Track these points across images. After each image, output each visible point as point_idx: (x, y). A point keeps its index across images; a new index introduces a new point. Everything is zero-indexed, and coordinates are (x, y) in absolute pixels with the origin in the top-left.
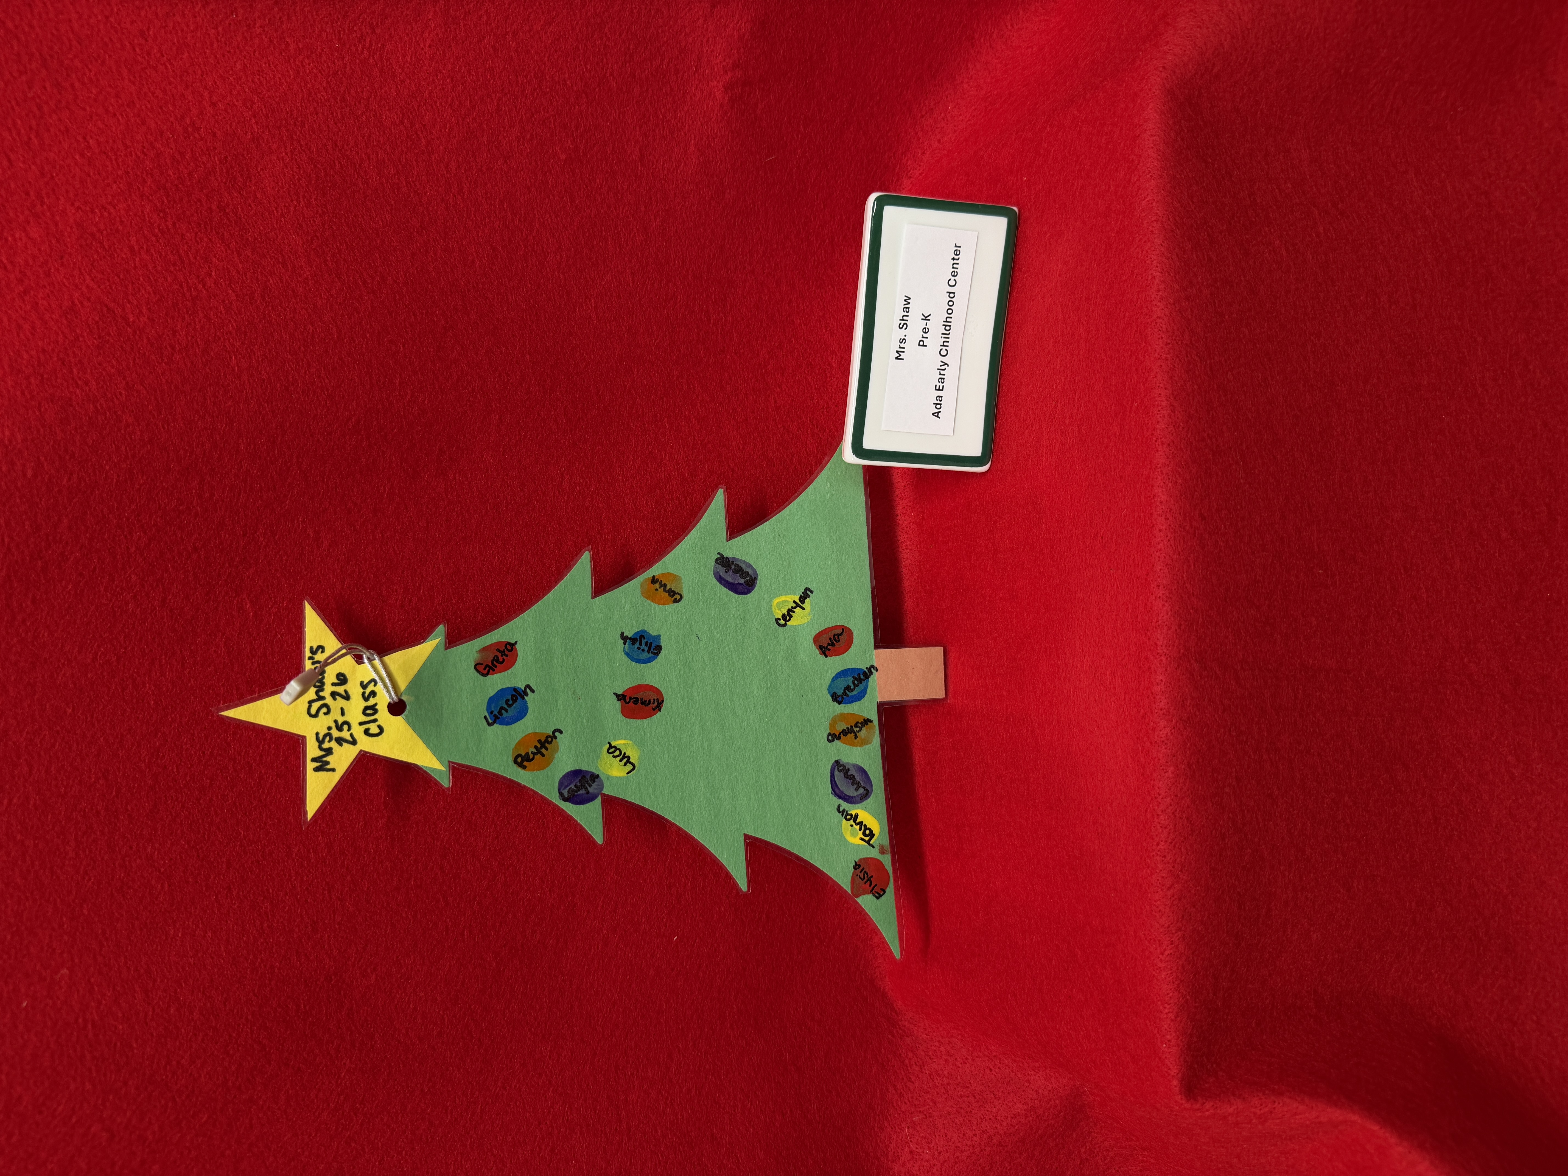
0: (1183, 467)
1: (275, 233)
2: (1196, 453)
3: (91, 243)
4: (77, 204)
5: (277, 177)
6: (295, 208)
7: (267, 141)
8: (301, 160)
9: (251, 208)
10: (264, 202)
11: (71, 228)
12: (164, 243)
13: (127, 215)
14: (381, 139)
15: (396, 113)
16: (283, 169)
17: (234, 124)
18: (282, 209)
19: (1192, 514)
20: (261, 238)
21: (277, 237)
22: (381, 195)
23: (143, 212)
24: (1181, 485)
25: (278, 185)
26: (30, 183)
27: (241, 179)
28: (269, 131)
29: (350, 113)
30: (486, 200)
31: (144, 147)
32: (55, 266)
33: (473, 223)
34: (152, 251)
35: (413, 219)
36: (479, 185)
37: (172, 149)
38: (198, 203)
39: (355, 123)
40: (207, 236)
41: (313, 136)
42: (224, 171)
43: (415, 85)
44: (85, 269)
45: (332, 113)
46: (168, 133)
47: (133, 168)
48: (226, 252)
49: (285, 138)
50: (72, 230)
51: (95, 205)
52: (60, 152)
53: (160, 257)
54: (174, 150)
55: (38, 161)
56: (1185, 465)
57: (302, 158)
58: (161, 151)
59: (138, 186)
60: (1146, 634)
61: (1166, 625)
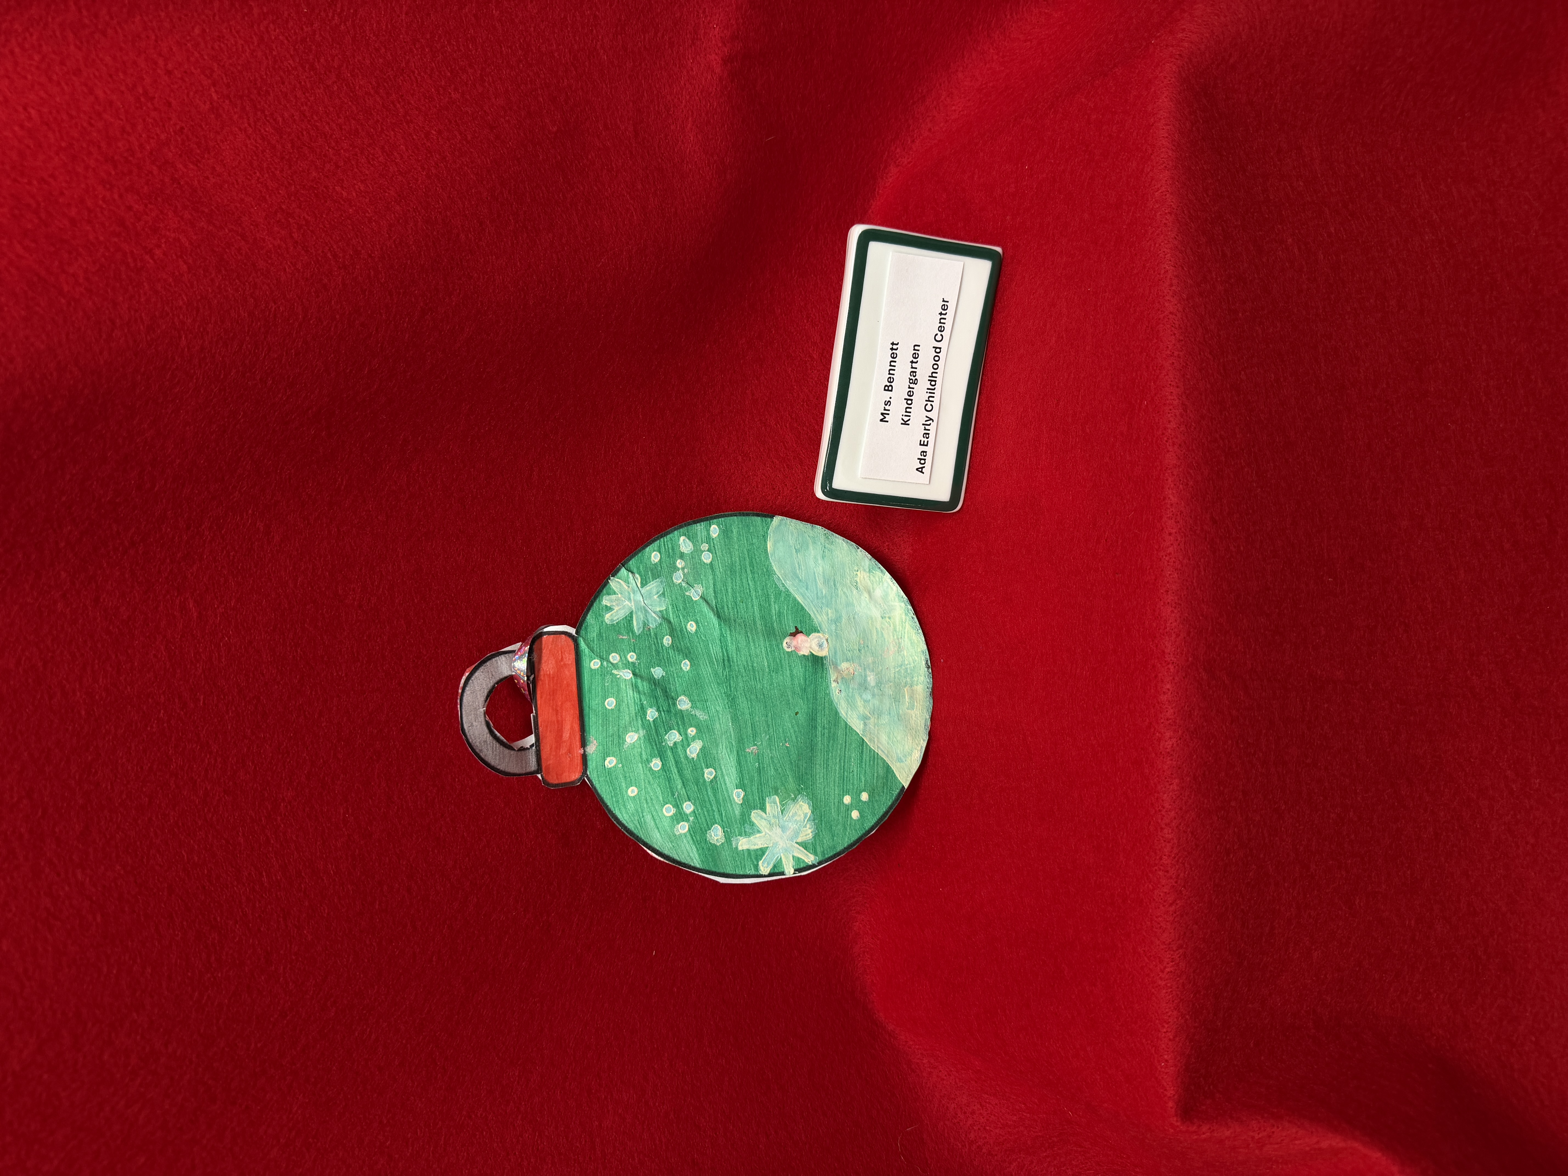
0: (1195, 469)
2: (1207, 454)
5: (238, 149)
7: (228, 111)
10: (223, 175)
16: (245, 140)
17: (191, 93)
19: (1203, 518)
24: (1192, 487)
25: (240, 156)
27: (198, 152)
28: (231, 101)
29: (319, 82)
31: (91, 118)
37: (122, 120)
38: (150, 175)
42: (180, 143)
43: (391, 54)
45: (300, 83)
46: (118, 103)
47: (78, 140)
49: (247, 108)
60: (1153, 641)
61: (1174, 632)
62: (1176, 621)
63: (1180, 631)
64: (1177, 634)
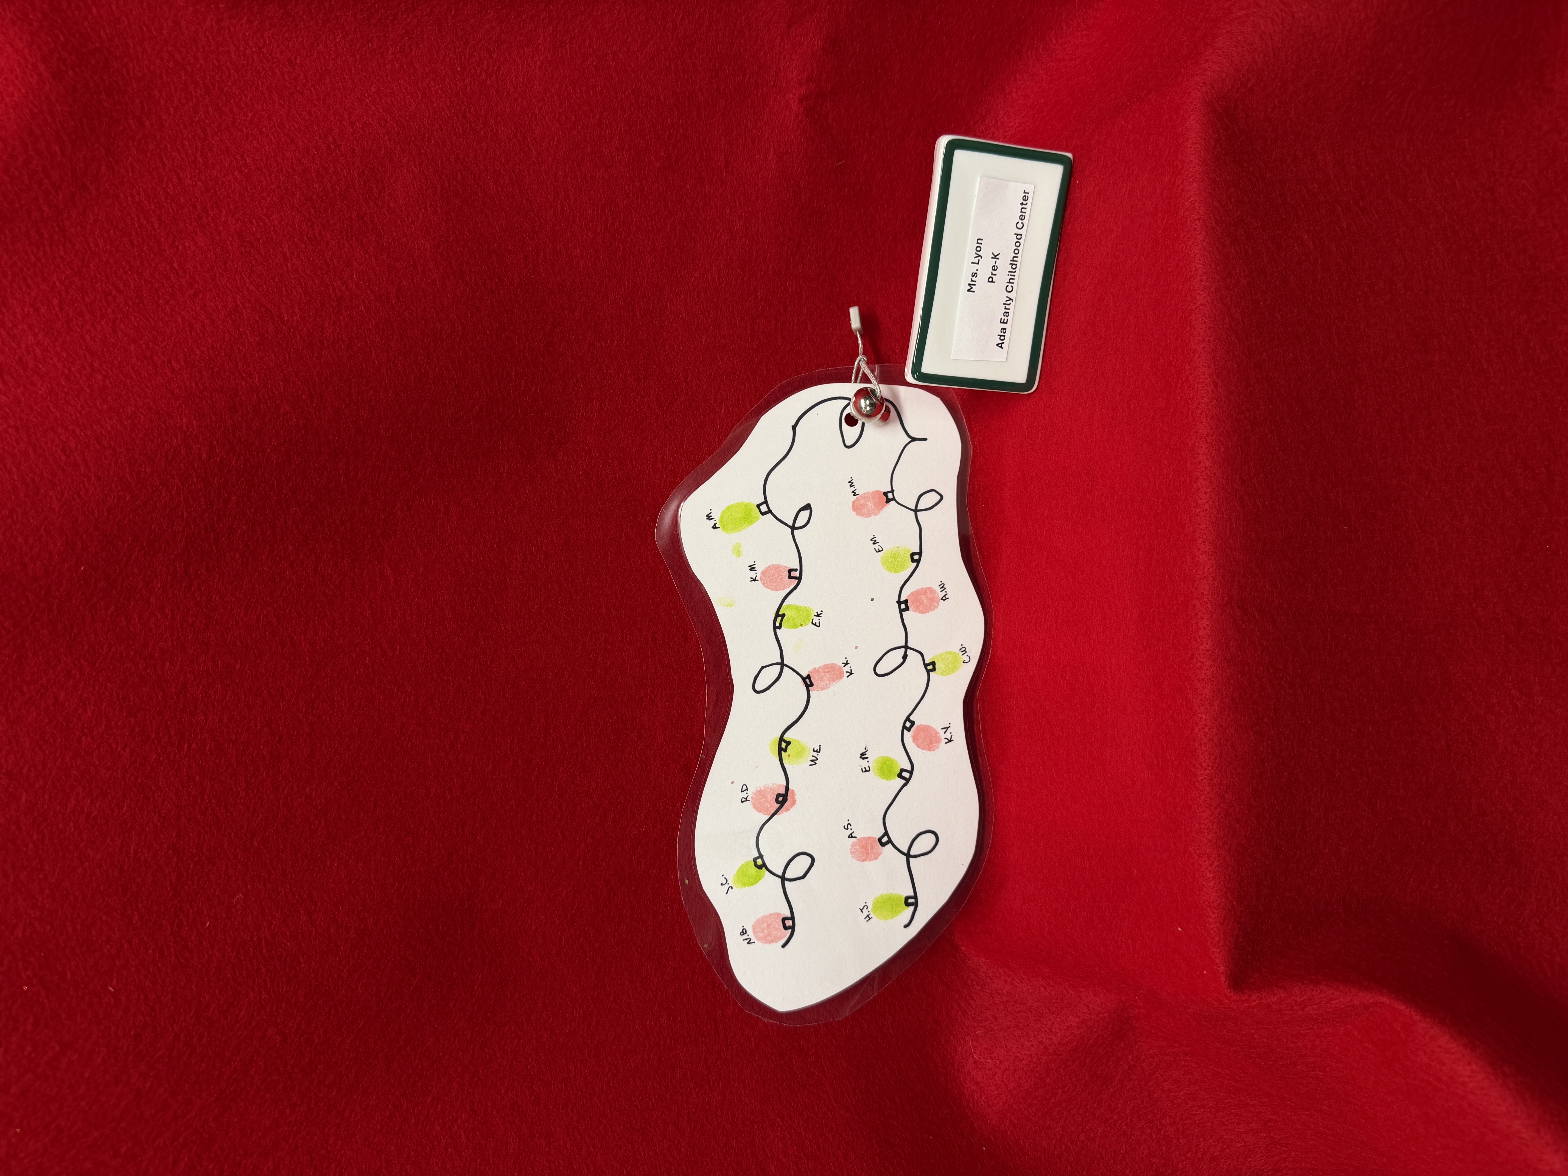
0: (1225, 437)
1: (406, 239)
2: (1236, 424)
3: (250, 251)
4: (237, 216)
5: (407, 188)
6: (423, 216)
7: (399, 156)
8: (428, 172)
9: (386, 216)
10: (397, 211)
11: (233, 237)
12: (312, 249)
13: (280, 225)
14: (497, 152)
15: (510, 128)
16: (412, 180)
17: (370, 141)
18: (411, 217)
19: (1234, 478)
20: (394, 244)
21: (408, 242)
22: (497, 202)
23: (293, 221)
24: (1224, 452)
25: (409, 195)
26: (196, 197)
27: (376, 191)
28: (401, 147)
29: (470, 129)
30: (589, 206)
31: (293, 163)
32: (219, 271)
33: (578, 227)
34: (302, 256)
35: (525, 224)
36: (583, 193)
37: (317, 165)
38: (340, 213)
39: (475, 138)
40: (349, 243)
41: (438, 150)
42: (362, 183)
43: (527, 103)
44: (245, 274)
45: (455, 129)
46: (314, 150)
47: (284, 183)
48: (365, 257)
49: (414, 153)
50: (233, 239)
51: (252, 217)
52: (221, 169)
53: (309, 262)
54: (319, 165)
55: (203, 179)
56: (1227, 435)
57: (429, 171)
58: (308, 167)
59: (288, 198)
60: (1193, 584)
61: (1212, 577)
62: (1213, 567)
63: (1216, 576)
64: (1214, 578)
